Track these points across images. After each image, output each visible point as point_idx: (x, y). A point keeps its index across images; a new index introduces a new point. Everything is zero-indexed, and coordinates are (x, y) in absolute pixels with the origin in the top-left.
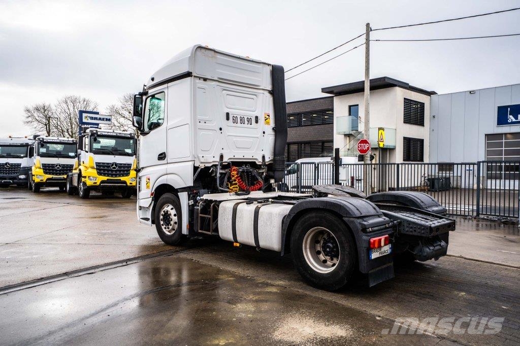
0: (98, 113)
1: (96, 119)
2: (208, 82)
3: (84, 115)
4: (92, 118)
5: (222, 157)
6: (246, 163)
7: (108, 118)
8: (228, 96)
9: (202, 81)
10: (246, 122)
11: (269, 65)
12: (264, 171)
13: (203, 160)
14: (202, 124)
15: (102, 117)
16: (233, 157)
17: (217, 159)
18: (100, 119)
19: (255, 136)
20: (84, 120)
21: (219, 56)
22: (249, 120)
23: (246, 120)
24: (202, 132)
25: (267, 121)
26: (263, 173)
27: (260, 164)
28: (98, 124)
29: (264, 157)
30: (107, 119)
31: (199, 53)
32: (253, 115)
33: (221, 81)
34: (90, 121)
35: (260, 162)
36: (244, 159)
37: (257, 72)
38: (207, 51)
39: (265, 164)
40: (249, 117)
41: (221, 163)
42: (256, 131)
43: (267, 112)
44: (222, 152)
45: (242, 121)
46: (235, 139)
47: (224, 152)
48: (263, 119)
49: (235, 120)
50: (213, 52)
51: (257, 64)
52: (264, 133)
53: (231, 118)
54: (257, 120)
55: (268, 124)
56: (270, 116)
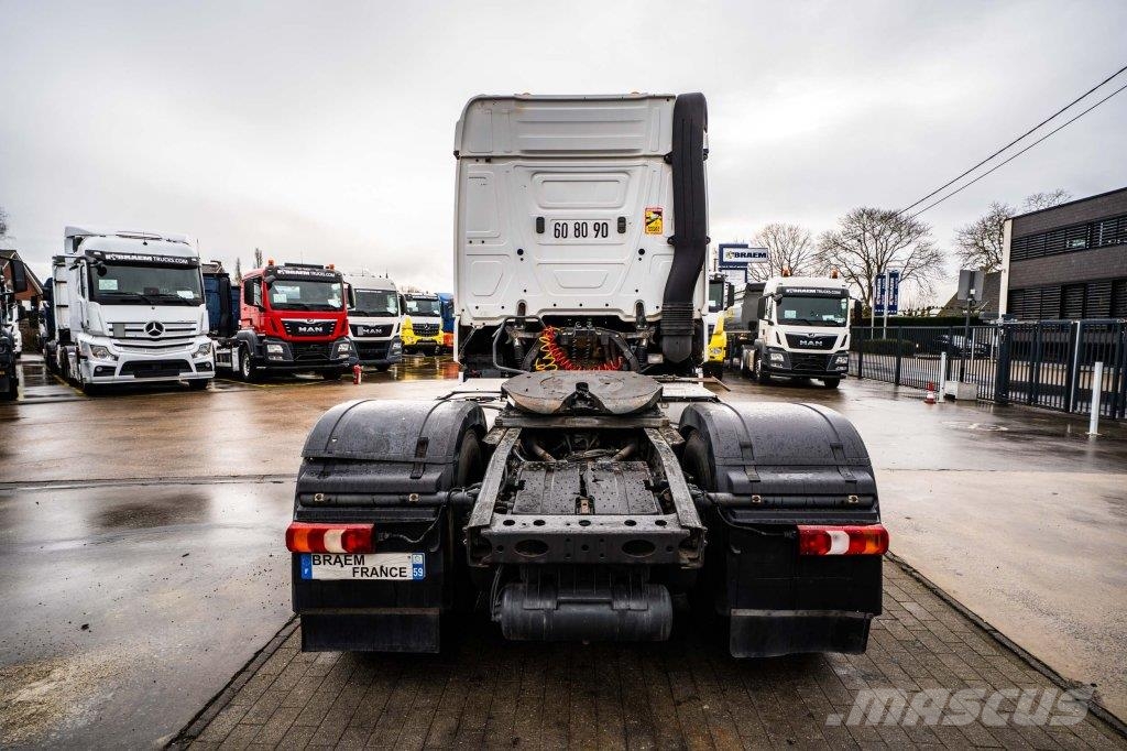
0: (746, 246)
1: (743, 255)
2: (499, 165)
3: (726, 251)
4: (737, 255)
5: (522, 307)
6: (583, 320)
7: (762, 252)
8: (546, 184)
9: (482, 164)
10: (591, 232)
11: (668, 98)
12: (640, 335)
13: (477, 314)
14: (477, 245)
15: (752, 252)
16: (552, 307)
17: (512, 311)
18: (750, 255)
19: (618, 261)
20: (726, 259)
21: (529, 108)
22: (601, 229)
23: (591, 228)
24: (476, 261)
25: (652, 225)
26: (641, 340)
27: (633, 320)
28: (746, 264)
29: (640, 306)
30: (760, 255)
31: (477, 110)
32: (611, 218)
33: (531, 155)
34: (734, 259)
35: (629, 316)
36: (583, 310)
37: (633, 122)
38: (498, 103)
39: (644, 322)
40: (601, 222)
41: (520, 320)
42: (619, 249)
43: (654, 205)
44: (524, 297)
45: (580, 231)
46: (557, 270)
47: (527, 298)
48: (642, 221)
49: (561, 231)
50: (513, 103)
51: (637, 103)
52: (642, 252)
53: (549, 227)
54: (622, 225)
55: (656, 230)
56: (664, 214)
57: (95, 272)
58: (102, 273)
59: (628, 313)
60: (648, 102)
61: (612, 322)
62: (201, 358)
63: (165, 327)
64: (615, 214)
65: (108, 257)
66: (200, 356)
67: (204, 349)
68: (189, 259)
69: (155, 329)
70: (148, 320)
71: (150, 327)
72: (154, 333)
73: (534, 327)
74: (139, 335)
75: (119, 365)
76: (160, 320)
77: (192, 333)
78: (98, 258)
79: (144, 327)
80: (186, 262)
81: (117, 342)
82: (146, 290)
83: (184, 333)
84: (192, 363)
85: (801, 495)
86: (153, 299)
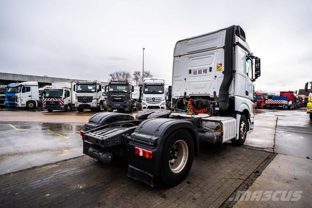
2: (182, 57)
5: (185, 93)
6: (199, 97)
8: (193, 60)
9: (179, 57)
10: (203, 72)
11: (225, 29)
12: (215, 102)
13: (176, 96)
14: (176, 78)
16: (192, 94)
17: (183, 95)
19: (209, 80)
21: (190, 41)
22: (205, 71)
24: (176, 82)
25: (219, 68)
27: (213, 97)
29: (215, 93)
31: (178, 44)
32: (208, 67)
33: (189, 54)
35: (211, 96)
36: (194, 94)
37: (216, 38)
38: (183, 42)
39: (216, 98)
40: (205, 69)
41: (185, 97)
42: (209, 76)
43: (219, 62)
44: (186, 91)
45: (200, 72)
46: (194, 83)
47: (187, 91)
48: (216, 67)
49: (195, 73)
50: (186, 40)
51: (217, 33)
52: (216, 77)
53: (192, 72)
54: (211, 69)
55: (220, 70)
56: (222, 65)
57: (145, 87)
58: (146, 87)
59: (212, 95)
60: (220, 32)
61: (207, 97)
62: (162, 106)
63: (156, 99)
64: (209, 66)
65: (147, 84)
66: (162, 105)
67: (163, 104)
68: (161, 84)
69: (154, 99)
70: (153, 97)
71: (153, 99)
72: (154, 100)
73: (188, 99)
74: (151, 100)
75: (147, 107)
76: (155, 97)
77: (161, 100)
78: (145, 85)
79: (152, 99)
80: (160, 84)
81: (147, 102)
82: (153, 91)
83: (159, 100)
84: (160, 107)
85: (141, 140)
86: (154, 93)
